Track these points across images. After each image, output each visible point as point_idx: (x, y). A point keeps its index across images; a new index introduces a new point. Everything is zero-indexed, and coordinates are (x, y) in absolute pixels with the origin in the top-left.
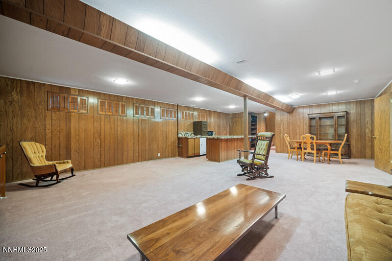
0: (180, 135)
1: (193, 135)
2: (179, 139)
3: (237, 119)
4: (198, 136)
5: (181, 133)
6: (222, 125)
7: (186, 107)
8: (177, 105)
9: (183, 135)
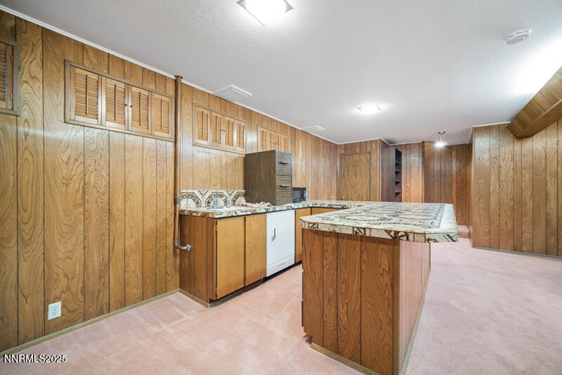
0: (186, 205)
1: (242, 200)
2: (183, 219)
3: (357, 158)
4: (261, 207)
5: (191, 196)
6: (321, 172)
7: (216, 98)
8: (177, 81)
9: (203, 200)
